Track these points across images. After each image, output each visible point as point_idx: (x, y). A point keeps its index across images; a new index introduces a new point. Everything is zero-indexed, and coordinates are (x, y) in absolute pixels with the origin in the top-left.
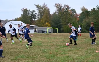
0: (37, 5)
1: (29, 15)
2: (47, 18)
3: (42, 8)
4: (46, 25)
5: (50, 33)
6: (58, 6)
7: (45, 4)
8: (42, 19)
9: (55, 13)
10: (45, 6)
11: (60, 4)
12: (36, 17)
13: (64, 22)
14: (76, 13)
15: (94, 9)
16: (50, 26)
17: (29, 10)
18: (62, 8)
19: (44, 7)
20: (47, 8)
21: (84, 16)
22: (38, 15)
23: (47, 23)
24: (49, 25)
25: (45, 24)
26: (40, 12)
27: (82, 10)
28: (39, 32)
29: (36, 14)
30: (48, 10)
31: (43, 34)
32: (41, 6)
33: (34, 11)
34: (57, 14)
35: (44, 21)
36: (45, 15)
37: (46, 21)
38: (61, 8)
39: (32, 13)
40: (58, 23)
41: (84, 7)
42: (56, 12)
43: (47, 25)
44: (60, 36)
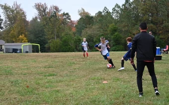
0: (4, 4)
2: (22, 28)
3: (13, 11)
4: (19, 39)
5: (27, 52)
6: (40, 8)
7: (18, 4)
8: (13, 29)
9: (35, 20)
10: (18, 7)
11: (44, 4)
12: (2, 26)
13: (51, 34)
14: (70, 19)
15: (100, 13)
16: (26, 41)
18: (47, 10)
19: (16, 9)
20: (21, 10)
21: (84, 25)
22: (5, 23)
23: (21, 37)
24: (25, 38)
25: (18, 37)
26: (8, 17)
27: (80, 14)
28: (8, 51)
29: (2, 20)
30: (23, 13)
31: (14, 53)
32: (11, 7)
35: (15, 33)
36: (17, 22)
37: (20, 33)
38: (44, 10)
40: (40, 35)
41: (83, 10)
43: (22, 40)
44: (44, 57)
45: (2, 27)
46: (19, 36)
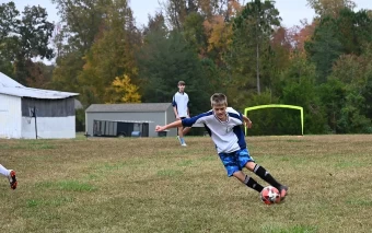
1: (11, 34)
2: (121, 54)
4: (112, 92)
5: (162, 134)
8: (91, 58)
12: (50, 46)
13: (244, 73)
16: (137, 96)
17: (12, 4)
23: (117, 82)
24: (133, 88)
25: (108, 84)
28: (100, 131)
29: (50, 26)
33: (40, 12)
34: (169, 26)
35: (99, 70)
36: (105, 33)
37: (114, 70)
39: (28, 20)
42: (160, 18)
43: (123, 93)
45: (51, 51)
46: (113, 79)
